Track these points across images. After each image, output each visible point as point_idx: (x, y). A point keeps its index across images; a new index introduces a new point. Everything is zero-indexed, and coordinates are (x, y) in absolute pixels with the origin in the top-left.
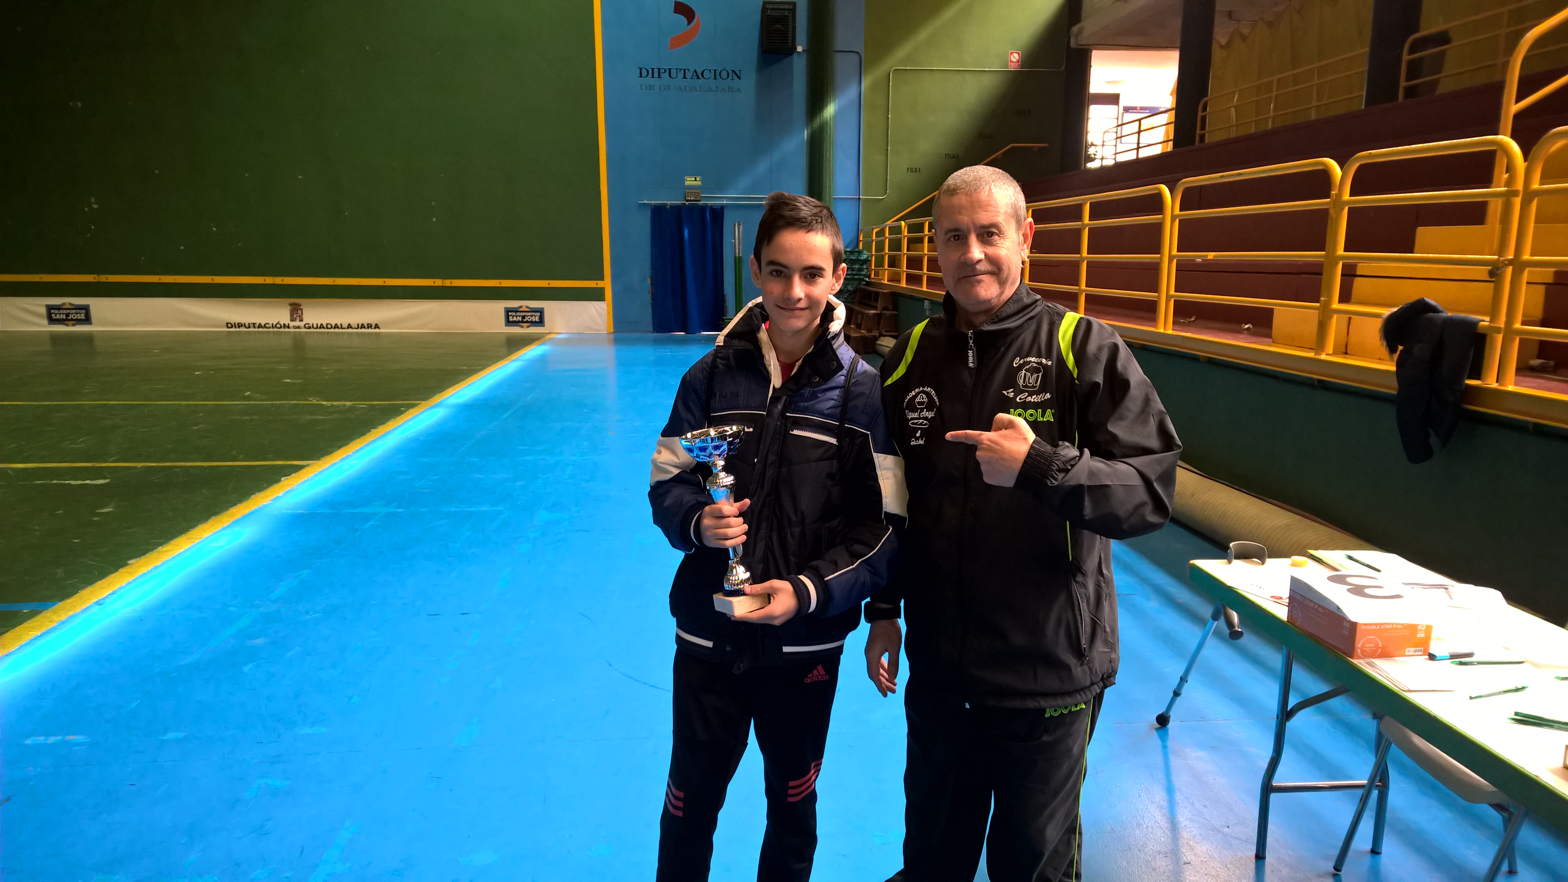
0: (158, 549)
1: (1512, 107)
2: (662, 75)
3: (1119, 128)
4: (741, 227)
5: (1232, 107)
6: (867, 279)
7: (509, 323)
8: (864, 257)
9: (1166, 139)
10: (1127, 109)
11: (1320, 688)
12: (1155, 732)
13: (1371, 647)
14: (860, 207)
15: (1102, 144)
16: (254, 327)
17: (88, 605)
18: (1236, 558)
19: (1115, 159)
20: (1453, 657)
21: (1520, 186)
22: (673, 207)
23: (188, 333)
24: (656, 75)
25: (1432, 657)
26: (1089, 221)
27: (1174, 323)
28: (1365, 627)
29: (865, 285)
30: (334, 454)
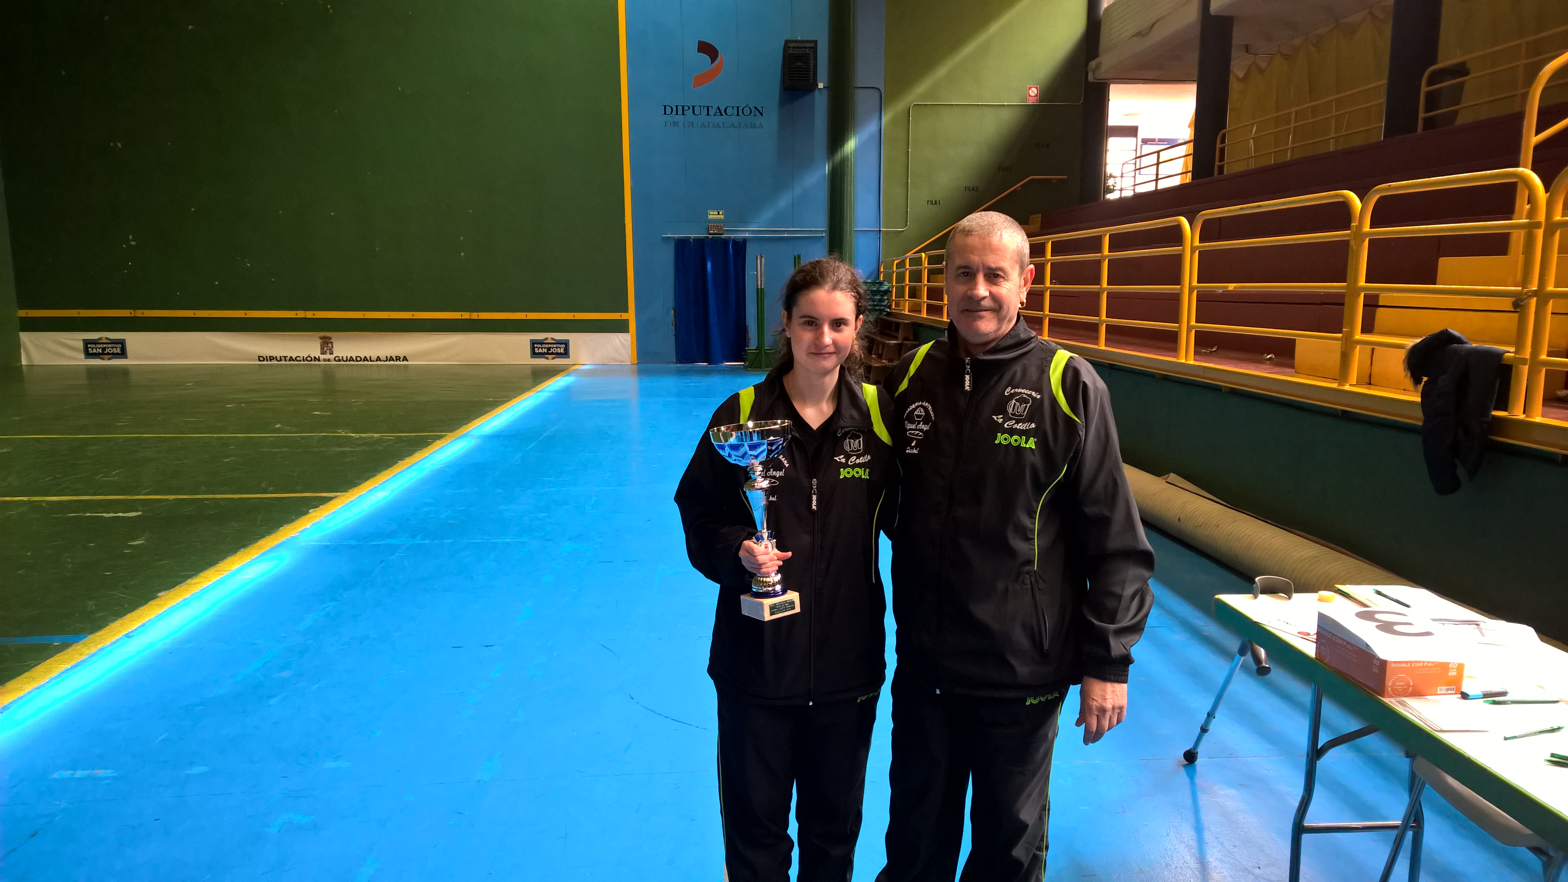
0: (187, 582)
1: (1533, 139)
2: (685, 112)
3: (1138, 160)
4: (763, 259)
5: (1250, 139)
6: (888, 310)
7: (534, 354)
8: (885, 288)
9: (1184, 171)
10: (1145, 141)
11: (1352, 725)
12: (1183, 769)
13: (1402, 685)
14: (881, 239)
15: (1120, 175)
16: (286, 361)
17: (117, 638)
18: (1261, 593)
19: (1134, 190)
20: (1486, 695)
21: (1542, 217)
22: (696, 240)
23: (221, 367)
24: (680, 112)
25: (1465, 696)
26: (1109, 252)
27: (1196, 353)
28: (1395, 665)
29: (886, 315)
30: (362, 486)
